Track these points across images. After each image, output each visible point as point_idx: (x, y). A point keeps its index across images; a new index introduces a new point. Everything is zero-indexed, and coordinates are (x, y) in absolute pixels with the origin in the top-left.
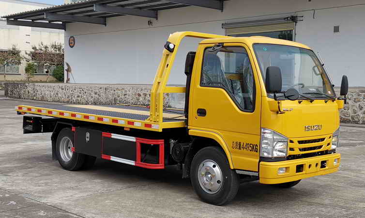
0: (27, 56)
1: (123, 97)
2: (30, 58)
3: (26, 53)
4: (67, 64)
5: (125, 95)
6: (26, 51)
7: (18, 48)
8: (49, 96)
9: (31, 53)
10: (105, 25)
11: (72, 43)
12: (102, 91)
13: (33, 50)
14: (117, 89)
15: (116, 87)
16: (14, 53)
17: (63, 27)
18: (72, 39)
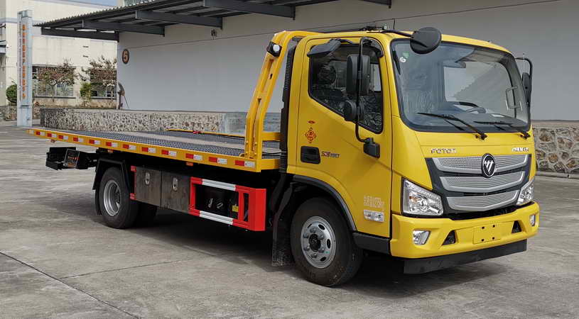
0: (84, 74)
1: (169, 127)
2: (88, 76)
3: (83, 70)
4: (120, 86)
5: (172, 124)
6: (82, 68)
7: (72, 63)
8: (89, 126)
9: (89, 70)
10: (164, 35)
11: (125, 58)
12: (147, 119)
13: (91, 67)
14: (164, 116)
15: (162, 114)
16: (67, 70)
17: (115, 37)
18: (126, 52)
